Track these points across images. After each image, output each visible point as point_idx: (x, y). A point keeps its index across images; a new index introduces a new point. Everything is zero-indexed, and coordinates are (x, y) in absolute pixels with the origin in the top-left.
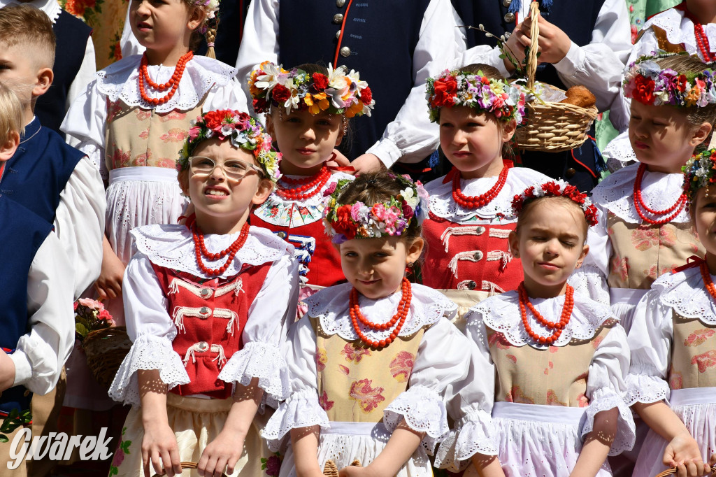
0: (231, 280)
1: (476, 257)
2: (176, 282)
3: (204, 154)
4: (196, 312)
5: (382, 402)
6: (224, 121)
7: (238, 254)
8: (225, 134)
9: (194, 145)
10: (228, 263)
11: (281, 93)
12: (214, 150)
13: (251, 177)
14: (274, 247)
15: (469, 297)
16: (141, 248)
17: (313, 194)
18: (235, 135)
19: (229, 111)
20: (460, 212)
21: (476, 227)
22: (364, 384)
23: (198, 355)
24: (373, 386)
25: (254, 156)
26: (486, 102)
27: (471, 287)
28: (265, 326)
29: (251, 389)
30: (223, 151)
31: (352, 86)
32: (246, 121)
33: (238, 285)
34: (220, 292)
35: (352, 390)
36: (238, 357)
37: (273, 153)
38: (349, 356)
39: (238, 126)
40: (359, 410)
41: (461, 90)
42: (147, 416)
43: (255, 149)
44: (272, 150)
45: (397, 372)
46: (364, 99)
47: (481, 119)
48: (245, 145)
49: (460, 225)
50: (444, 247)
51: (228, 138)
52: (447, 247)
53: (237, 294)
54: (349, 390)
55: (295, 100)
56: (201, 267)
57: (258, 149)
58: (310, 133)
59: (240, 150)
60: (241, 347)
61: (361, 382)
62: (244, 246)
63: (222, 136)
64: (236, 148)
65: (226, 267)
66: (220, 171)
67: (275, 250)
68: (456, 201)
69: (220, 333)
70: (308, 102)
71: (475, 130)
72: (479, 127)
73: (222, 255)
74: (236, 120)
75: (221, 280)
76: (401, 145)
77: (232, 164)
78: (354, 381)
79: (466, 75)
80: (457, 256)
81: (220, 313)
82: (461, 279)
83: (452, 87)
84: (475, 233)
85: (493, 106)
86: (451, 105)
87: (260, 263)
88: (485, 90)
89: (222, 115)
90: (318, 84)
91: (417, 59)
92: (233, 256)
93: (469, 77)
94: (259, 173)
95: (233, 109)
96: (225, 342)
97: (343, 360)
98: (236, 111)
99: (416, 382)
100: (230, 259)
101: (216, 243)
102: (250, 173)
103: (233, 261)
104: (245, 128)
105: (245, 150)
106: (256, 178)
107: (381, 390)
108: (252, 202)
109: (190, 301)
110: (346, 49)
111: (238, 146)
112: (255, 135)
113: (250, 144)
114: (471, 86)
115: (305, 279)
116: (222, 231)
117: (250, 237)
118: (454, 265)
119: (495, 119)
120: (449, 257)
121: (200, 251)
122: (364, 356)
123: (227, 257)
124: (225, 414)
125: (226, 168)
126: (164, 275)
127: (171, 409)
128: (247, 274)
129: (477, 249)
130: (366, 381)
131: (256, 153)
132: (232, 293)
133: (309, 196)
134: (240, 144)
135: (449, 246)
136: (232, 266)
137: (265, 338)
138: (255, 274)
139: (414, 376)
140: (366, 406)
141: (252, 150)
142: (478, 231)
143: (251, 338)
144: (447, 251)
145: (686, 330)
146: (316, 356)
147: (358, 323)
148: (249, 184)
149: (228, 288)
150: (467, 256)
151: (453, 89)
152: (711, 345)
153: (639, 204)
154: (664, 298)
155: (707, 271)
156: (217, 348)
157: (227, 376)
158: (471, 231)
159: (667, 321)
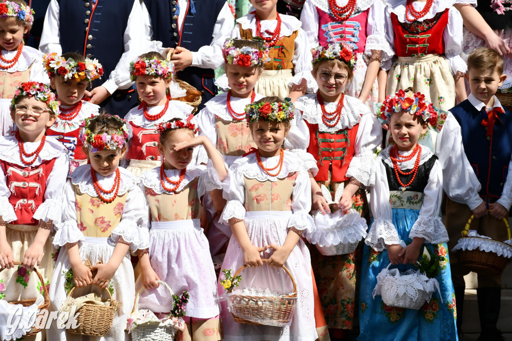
0: (37, 167)
1: (155, 145)
2: (10, 169)
3: (22, 103)
4: (20, 184)
5: (110, 228)
6: (32, 87)
7: (40, 154)
8: (32, 93)
9: (18, 99)
10: (35, 159)
11: (63, 71)
12: (27, 101)
13: (45, 113)
14: (58, 149)
15: (152, 164)
17: (75, 116)
18: (37, 94)
19: (34, 82)
20: (147, 122)
21: (154, 130)
22: (101, 219)
23: (22, 205)
24: (106, 220)
25: (46, 103)
26: (160, 72)
27: (152, 159)
28: (55, 192)
29: (48, 224)
30: (31, 102)
31: (95, 67)
32: (42, 87)
33: (41, 170)
34: (32, 173)
35: (96, 222)
36: (42, 206)
37: (56, 102)
38: (93, 204)
39: (39, 90)
40: (99, 232)
41: (148, 67)
43: (47, 100)
44: (56, 100)
45: (116, 213)
46: (100, 73)
47: (157, 80)
48: (42, 99)
49: (146, 129)
50: (139, 140)
51: (34, 95)
52: (140, 140)
53: (40, 176)
54: (94, 221)
55: (70, 75)
56: (22, 160)
57: (49, 100)
59: (39, 101)
60: (44, 200)
61: (100, 218)
62: (43, 148)
63: (31, 94)
64: (38, 100)
65: (34, 160)
66: (30, 111)
67: (58, 151)
68: (146, 118)
69: (32, 194)
70: (77, 76)
71: (155, 85)
72: (157, 83)
73: (32, 154)
74: (37, 87)
75: (32, 167)
76: (117, 83)
77: (36, 108)
78: (96, 217)
79: (149, 60)
80: (145, 145)
81: (33, 184)
82: (147, 155)
83: (143, 66)
84: (153, 133)
85: (163, 73)
86: (144, 75)
87: (51, 159)
88: (159, 66)
89: (31, 84)
90: (81, 68)
91: (125, 38)
92: (38, 155)
93: (151, 61)
94: (49, 112)
95: (36, 81)
96: (35, 199)
97: (90, 206)
98: (38, 82)
99: (125, 218)
100: (36, 156)
101: (30, 147)
102: (45, 111)
103: (38, 158)
104: (42, 90)
105: (42, 101)
106: (48, 114)
107: (110, 222)
108: (46, 126)
109: (17, 179)
110: (90, 36)
111: (38, 99)
112: (47, 94)
113: (45, 98)
114: (153, 65)
115: (73, 158)
116: (32, 141)
117: (46, 144)
118: (144, 149)
119: (164, 79)
120: (141, 145)
121: (22, 151)
122: (101, 205)
123: (35, 155)
124: (35, 232)
125: (33, 110)
126: (5, 165)
128: (44, 165)
129: (155, 141)
130: (102, 217)
131: (47, 102)
132: (38, 174)
133: (73, 118)
134: (39, 98)
135: (142, 139)
136: (37, 160)
137: (56, 197)
138: (48, 165)
139: (124, 215)
140: (102, 230)
141: (46, 101)
142: (155, 132)
143: (49, 197)
144: (140, 142)
145: (250, 184)
146: (76, 204)
147: (99, 189)
148: (44, 116)
149: (36, 171)
150: (150, 144)
151: (144, 67)
152: (261, 191)
153: (229, 109)
154: (240, 169)
155: (259, 155)
156: (31, 202)
157: (37, 216)
158: (152, 132)
159: (242, 180)
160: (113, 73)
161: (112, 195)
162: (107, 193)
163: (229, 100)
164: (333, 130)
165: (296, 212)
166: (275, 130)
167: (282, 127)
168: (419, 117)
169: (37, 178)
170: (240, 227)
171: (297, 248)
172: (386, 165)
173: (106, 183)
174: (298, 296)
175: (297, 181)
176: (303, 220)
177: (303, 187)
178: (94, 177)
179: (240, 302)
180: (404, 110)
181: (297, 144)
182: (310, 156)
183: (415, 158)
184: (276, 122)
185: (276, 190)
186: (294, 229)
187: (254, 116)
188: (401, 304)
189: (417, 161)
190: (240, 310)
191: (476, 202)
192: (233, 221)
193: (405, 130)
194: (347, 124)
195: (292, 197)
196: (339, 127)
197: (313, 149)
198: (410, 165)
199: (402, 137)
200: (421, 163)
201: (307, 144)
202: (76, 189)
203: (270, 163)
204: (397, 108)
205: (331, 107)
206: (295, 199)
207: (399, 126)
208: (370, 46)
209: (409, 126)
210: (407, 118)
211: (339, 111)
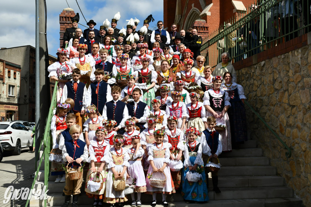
0: (102, 148)
2: (95, 148)
3: (98, 132)
4: (98, 152)
6: (100, 128)
9: (97, 131)
11: (106, 124)
12: (99, 132)
14: (107, 143)
16: (91, 144)
18: (102, 130)
23: (98, 157)
26: (132, 124)
28: (106, 154)
29: (104, 162)
30: (101, 132)
31: (114, 122)
33: (103, 149)
34: (101, 149)
35: (118, 161)
36: (103, 157)
38: (116, 157)
42: (92, 165)
46: (116, 124)
47: (131, 126)
49: (128, 138)
55: (107, 124)
56: (98, 146)
58: (109, 128)
60: (103, 156)
63: (100, 130)
66: (100, 134)
69: (101, 155)
70: (109, 125)
74: (102, 128)
76: (121, 126)
81: (101, 152)
86: (128, 124)
88: (132, 122)
90: (110, 122)
100: (102, 145)
101: (100, 143)
107: (121, 161)
108: (104, 137)
109: (97, 151)
110: (115, 115)
112: (104, 130)
114: (130, 122)
116: (101, 141)
117: (104, 142)
118: (127, 142)
120: (127, 141)
121: (98, 144)
122: (118, 157)
124: (101, 164)
126: (94, 147)
127: (95, 164)
138: (105, 147)
140: (120, 163)
141: (104, 132)
145: (154, 151)
146: (112, 157)
147: (117, 153)
148: (104, 135)
149: (102, 149)
150: (129, 141)
151: (128, 122)
152: (157, 153)
153: (149, 133)
154: (152, 147)
155: (156, 144)
156: (100, 157)
157: (101, 160)
158: (130, 138)
159: (152, 150)
160: (120, 124)
161: (121, 154)
162: (120, 154)
163: (149, 130)
164: (174, 137)
165: (166, 158)
166: (161, 138)
167: (162, 137)
168: (195, 134)
169: (102, 151)
170: (152, 162)
171: (166, 167)
172: (188, 146)
173: (119, 151)
174: (167, 180)
175: (166, 150)
176: (168, 160)
177: (168, 152)
178: (116, 150)
179: (152, 182)
180: (191, 132)
181: (165, 141)
182: (170, 144)
183: (195, 144)
184: (161, 135)
185: (161, 153)
186: (165, 163)
187: (155, 134)
188: (192, 181)
189: (195, 145)
190: (152, 184)
191: (210, 154)
192: (150, 161)
193: (192, 137)
194: (177, 135)
195: (165, 154)
196: (176, 136)
197: (170, 142)
198: (193, 145)
199: (191, 139)
200: (196, 145)
201: (168, 141)
202: (112, 154)
203: (159, 146)
204: (189, 132)
205: (173, 131)
206: (166, 155)
207: (190, 136)
208: (183, 116)
209: (193, 136)
210: (192, 134)
211: (175, 132)
